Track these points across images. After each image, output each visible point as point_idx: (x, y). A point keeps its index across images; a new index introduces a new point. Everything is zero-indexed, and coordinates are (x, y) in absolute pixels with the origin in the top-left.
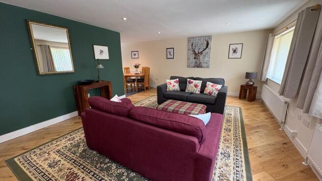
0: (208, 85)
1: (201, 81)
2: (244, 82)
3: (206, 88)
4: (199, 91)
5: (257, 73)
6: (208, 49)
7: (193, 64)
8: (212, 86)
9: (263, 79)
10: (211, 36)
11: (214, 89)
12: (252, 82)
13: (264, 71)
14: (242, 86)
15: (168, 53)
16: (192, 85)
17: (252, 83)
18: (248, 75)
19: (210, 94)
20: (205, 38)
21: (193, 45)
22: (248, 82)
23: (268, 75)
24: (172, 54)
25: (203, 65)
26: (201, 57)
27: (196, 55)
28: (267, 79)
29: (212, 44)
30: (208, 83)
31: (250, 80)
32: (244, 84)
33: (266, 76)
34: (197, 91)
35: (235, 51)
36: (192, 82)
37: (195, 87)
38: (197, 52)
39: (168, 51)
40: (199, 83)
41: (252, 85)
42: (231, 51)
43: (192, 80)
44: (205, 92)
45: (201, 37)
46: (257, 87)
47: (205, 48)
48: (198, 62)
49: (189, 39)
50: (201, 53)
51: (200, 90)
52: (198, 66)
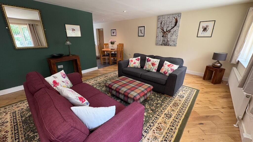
0: (166, 64)
1: (159, 60)
2: (210, 62)
3: (163, 67)
4: (155, 69)
5: (227, 54)
6: (176, 27)
7: (161, 42)
8: (169, 66)
9: (233, 62)
10: (180, 14)
11: (169, 69)
12: (219, 63)
13: (236, 52)
14: (207, 67)
15: (140, 31)
16: (150, 63)
17: (219, 65)
18: (216, 56)
19: (165, 73)
20: (174, 16)
21: (162, 23)
22: (215, 63)
23: (240, 56)
24: (143, 32)
25: (171, 43)
26: (169, 35)
27: (165, 33)
28: (239, 61)
29: (180, 22)
30: (166, 62)
31: (218, 61)
32: (210, 64)
33: (237, 57)
34: (154, 69)
35: (205, 29)
36: (150, 60)
37: (153, 65)
38: (165, 31)
39: (139, 30)
40: (157, 62)
41: (219, 67)
42: (201, 29)
43: (150, 59)
44: (161, 71)
45: (170, 15)
46: (225, 69)
47: (173, 25)
48: (166, 40)
49: (159, 17)
50: (169, 31)
51: (157, 68)
52: (166, 44)
